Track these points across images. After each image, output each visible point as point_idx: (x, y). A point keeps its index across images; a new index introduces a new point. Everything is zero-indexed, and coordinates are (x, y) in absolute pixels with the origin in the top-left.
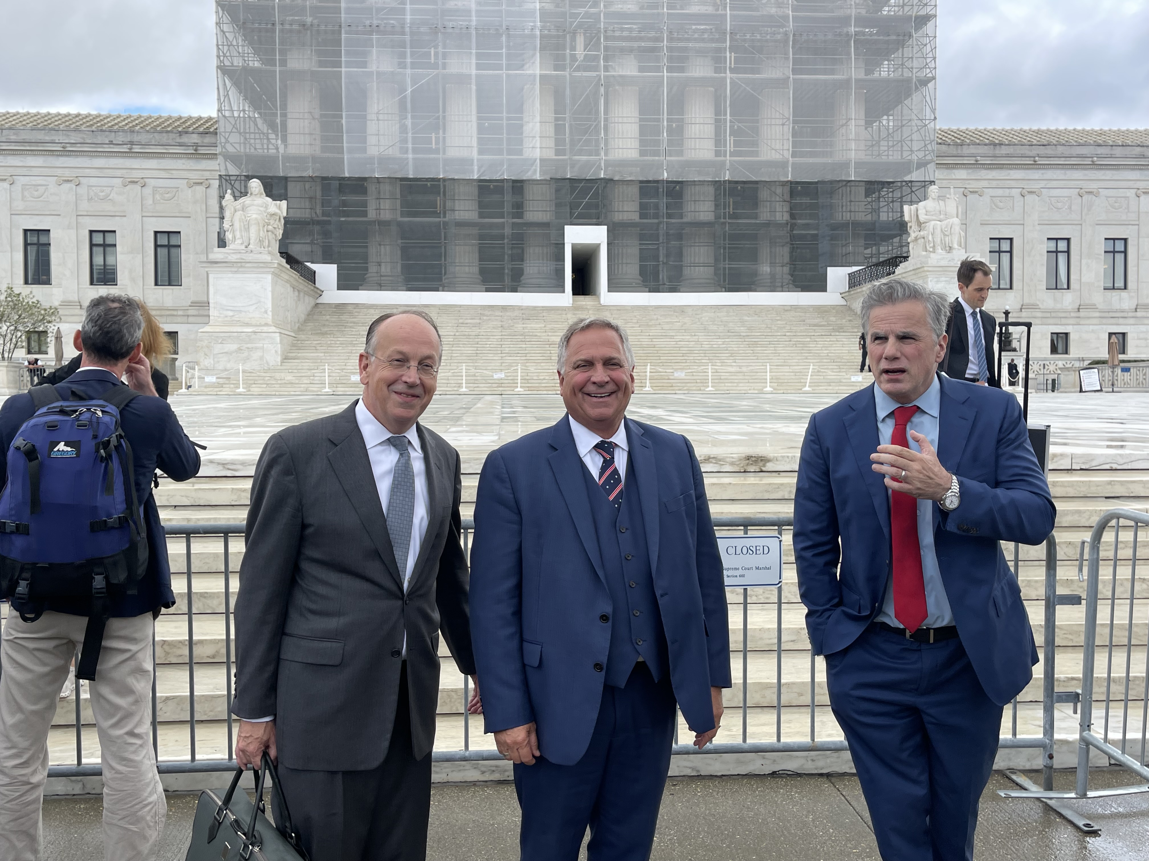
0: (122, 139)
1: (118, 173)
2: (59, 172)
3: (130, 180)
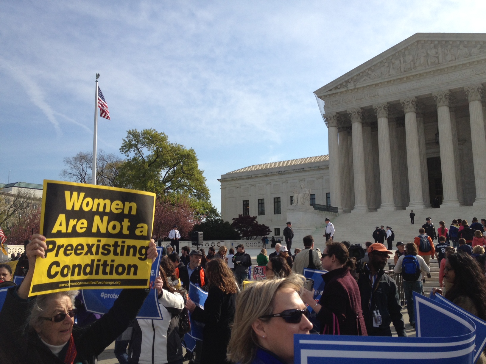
2: (283, 180)
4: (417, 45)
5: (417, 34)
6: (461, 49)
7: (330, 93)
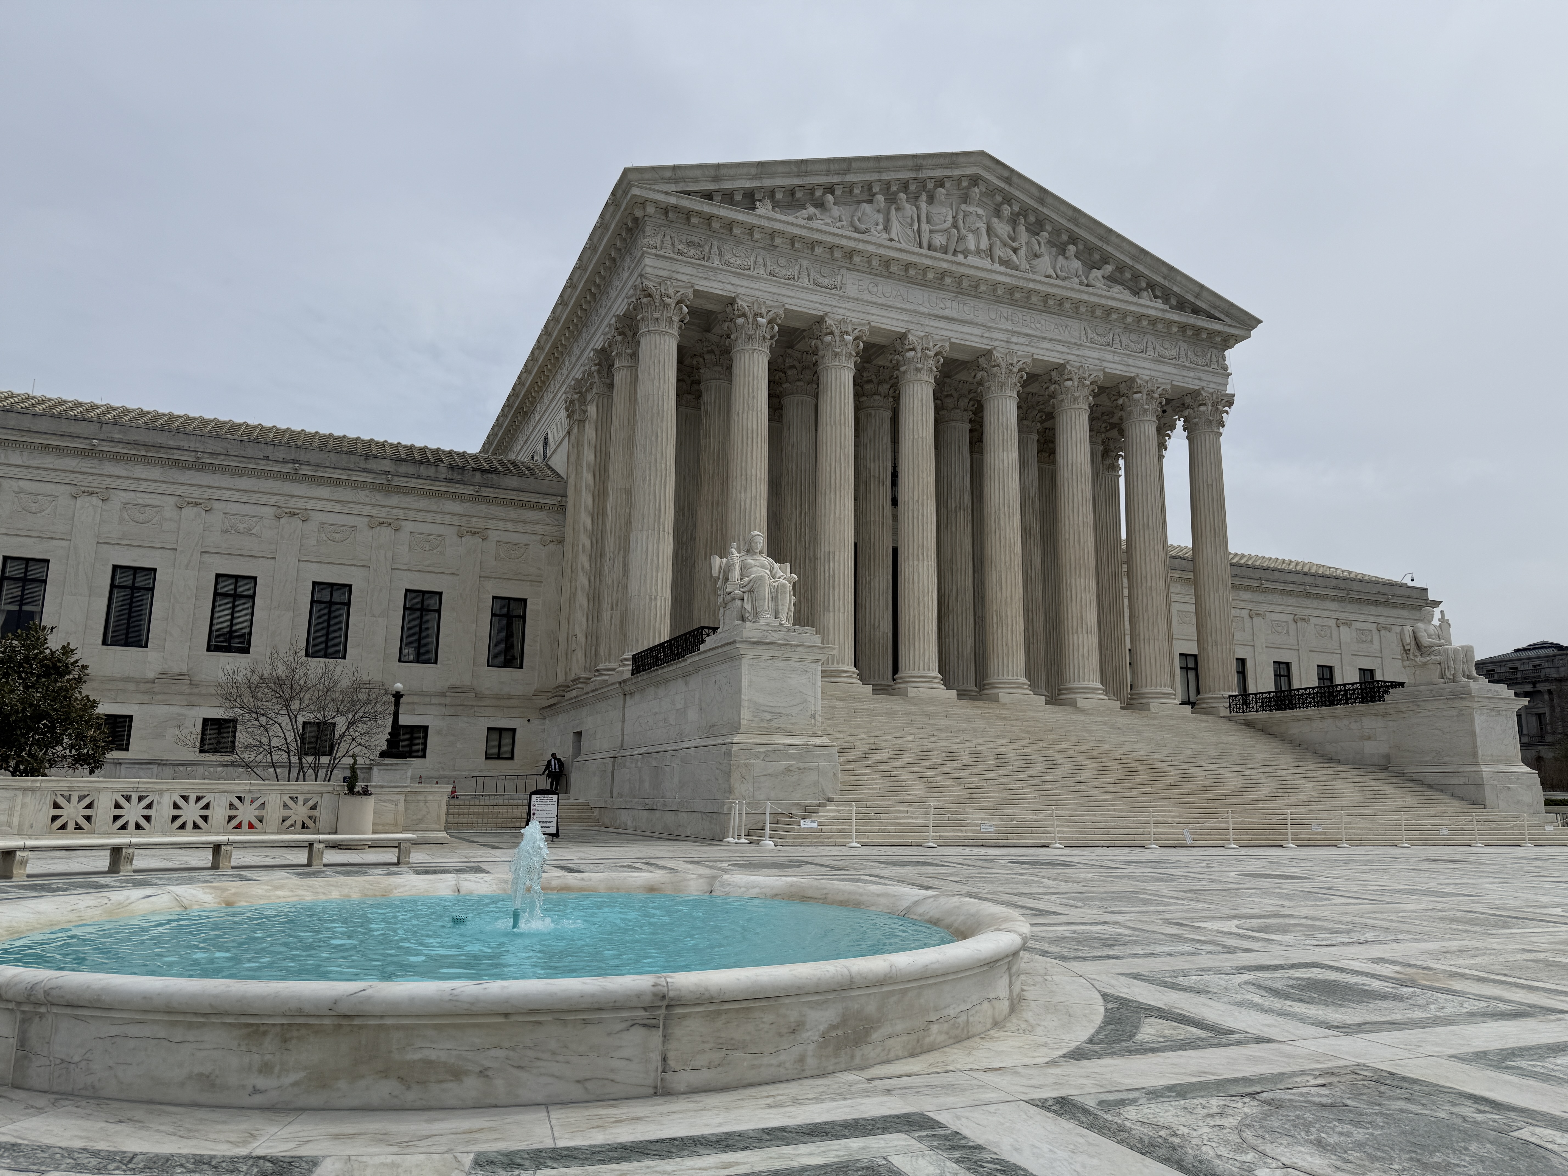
0: (284, 456)
1: (272, 500)
2: (183, 490)
3: (288, 510)
4: (968, 188)
5: (982, 153)
6: (1067, 258)
7: (686, 203)
